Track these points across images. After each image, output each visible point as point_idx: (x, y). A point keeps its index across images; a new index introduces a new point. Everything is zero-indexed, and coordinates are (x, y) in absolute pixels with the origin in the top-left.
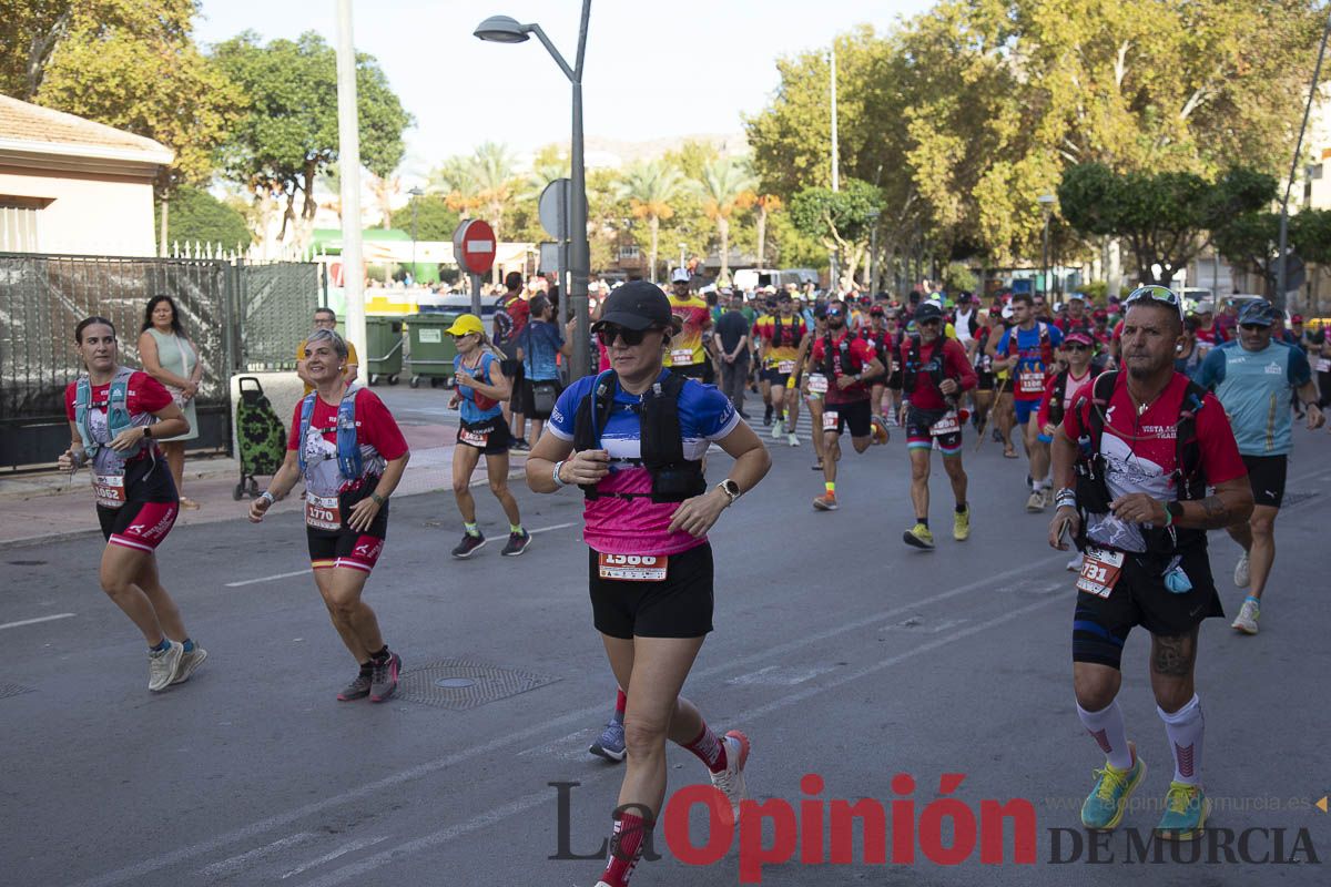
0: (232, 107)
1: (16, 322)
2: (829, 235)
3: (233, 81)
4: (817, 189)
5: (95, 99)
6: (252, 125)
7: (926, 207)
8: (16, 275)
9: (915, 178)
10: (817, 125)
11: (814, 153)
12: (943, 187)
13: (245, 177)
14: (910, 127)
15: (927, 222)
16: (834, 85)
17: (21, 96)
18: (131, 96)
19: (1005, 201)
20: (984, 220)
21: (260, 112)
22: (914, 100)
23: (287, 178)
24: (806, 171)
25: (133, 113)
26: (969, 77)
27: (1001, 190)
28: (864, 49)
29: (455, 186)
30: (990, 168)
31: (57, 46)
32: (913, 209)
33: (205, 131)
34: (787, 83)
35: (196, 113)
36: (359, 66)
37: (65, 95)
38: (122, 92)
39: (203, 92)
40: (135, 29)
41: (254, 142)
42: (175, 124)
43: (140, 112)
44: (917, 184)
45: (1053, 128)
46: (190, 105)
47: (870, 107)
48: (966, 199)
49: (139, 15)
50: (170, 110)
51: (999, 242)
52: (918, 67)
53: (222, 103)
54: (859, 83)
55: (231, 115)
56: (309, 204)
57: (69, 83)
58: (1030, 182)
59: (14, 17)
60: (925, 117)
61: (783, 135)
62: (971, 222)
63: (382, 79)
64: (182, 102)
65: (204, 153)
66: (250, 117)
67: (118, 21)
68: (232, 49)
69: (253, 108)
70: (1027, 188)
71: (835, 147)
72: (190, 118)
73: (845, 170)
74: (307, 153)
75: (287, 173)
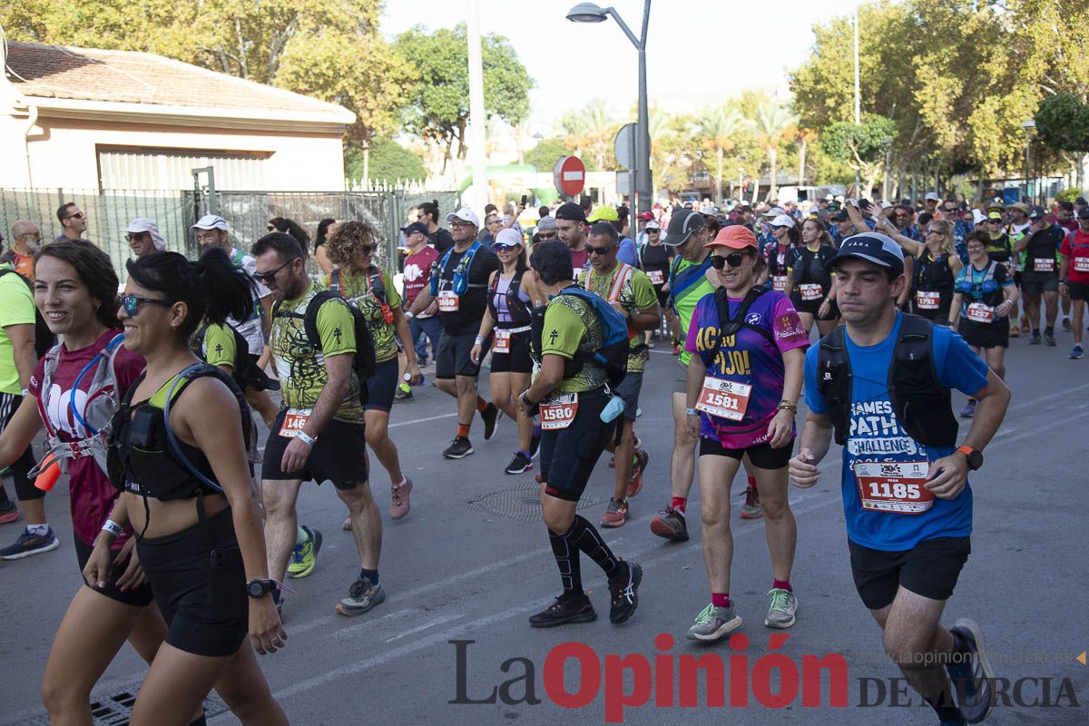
0: (407, 80)
1: (247, 240)
2: (853, 158)
3: (408, 61)
4: (843, 123)
5: (313, 79)
6: (422, 93)
7: (929, 133)
8: (246, 207)
9: (921, 112)
10: (844, 73)
11: (841, 96)
12: (944, 118)
13: (418, 130)
14: (918, 72)
15: (932, 146)
16: (857, 41)
17: (265, 80)
18: (337, 75)
19: (995, 127)
20: (977, 142)
21: (427, 83)
22: (922, 51)
23: (446, 129)
24: (834, 110)
25: (338, 87)
26: (966, 30)
27: (991, 118)
28: (882, 13)
29: (571, 131)
30: (983, 102)
31: (288, 43)
32: (921, 136)
33: (389, 98)
34: (820, 42)
35: (382, 85)
36: (497, 45)
37: (293, 77)
38: (331, 73)
39: (387, 70)
40: (340, 28)
41: (423, 104)
42: (369, 94)
43: (344, 87)
44: (923, 116)
45: (1036, 67)
46: (378, 80)
47: (886, 58)
48: (963, 126)
49: (343, 17)
50: (365, 84)
51: (989, 159)
52: (925, 25)
53: (401, 77)
54: (877, 39)
55: (407, 86)
56: (462, 148)
57: (295, 68)
58: (1015, 112)
59: (260, 24)
60: (930, 64)
61: (817, 82)
62: (967, 145)
63: (513, 54)
64: (372, 78)
65: (388, 114)
66: (420, 86)
67: (329, 22)
68: (409, 38)
69: (422, 79)
70: (1013, 116)
71: (857, 90)
72: (379, 90)
73: (866, 108)
74: (460, 111)
75: (446, 126)
